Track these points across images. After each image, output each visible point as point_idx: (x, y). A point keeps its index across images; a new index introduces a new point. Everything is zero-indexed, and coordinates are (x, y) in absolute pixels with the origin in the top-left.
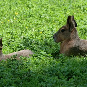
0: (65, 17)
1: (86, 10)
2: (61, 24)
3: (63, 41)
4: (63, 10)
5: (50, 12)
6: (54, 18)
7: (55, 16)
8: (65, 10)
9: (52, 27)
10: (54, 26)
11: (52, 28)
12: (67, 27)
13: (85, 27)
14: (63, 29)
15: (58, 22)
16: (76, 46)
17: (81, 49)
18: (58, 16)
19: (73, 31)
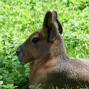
0: (32, 17)
1: (72, 3)
2: (26, 29)
3: (36, 61)
4: (29, 3)
5: (4, 7)
6: (11, 17)
7: (12, 14)
8: (30, 3)
9: (10, 34)
10: (14, 32)
11: (9, 36)
12: (43, 33)
13: (74, 36)
14: (35, 36)
15: (21, 25)
16: (61, 71)
17: (71, 76)
18: (19, 14)
19: (56, 42)
